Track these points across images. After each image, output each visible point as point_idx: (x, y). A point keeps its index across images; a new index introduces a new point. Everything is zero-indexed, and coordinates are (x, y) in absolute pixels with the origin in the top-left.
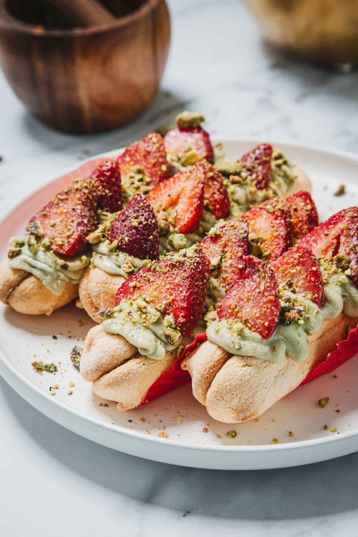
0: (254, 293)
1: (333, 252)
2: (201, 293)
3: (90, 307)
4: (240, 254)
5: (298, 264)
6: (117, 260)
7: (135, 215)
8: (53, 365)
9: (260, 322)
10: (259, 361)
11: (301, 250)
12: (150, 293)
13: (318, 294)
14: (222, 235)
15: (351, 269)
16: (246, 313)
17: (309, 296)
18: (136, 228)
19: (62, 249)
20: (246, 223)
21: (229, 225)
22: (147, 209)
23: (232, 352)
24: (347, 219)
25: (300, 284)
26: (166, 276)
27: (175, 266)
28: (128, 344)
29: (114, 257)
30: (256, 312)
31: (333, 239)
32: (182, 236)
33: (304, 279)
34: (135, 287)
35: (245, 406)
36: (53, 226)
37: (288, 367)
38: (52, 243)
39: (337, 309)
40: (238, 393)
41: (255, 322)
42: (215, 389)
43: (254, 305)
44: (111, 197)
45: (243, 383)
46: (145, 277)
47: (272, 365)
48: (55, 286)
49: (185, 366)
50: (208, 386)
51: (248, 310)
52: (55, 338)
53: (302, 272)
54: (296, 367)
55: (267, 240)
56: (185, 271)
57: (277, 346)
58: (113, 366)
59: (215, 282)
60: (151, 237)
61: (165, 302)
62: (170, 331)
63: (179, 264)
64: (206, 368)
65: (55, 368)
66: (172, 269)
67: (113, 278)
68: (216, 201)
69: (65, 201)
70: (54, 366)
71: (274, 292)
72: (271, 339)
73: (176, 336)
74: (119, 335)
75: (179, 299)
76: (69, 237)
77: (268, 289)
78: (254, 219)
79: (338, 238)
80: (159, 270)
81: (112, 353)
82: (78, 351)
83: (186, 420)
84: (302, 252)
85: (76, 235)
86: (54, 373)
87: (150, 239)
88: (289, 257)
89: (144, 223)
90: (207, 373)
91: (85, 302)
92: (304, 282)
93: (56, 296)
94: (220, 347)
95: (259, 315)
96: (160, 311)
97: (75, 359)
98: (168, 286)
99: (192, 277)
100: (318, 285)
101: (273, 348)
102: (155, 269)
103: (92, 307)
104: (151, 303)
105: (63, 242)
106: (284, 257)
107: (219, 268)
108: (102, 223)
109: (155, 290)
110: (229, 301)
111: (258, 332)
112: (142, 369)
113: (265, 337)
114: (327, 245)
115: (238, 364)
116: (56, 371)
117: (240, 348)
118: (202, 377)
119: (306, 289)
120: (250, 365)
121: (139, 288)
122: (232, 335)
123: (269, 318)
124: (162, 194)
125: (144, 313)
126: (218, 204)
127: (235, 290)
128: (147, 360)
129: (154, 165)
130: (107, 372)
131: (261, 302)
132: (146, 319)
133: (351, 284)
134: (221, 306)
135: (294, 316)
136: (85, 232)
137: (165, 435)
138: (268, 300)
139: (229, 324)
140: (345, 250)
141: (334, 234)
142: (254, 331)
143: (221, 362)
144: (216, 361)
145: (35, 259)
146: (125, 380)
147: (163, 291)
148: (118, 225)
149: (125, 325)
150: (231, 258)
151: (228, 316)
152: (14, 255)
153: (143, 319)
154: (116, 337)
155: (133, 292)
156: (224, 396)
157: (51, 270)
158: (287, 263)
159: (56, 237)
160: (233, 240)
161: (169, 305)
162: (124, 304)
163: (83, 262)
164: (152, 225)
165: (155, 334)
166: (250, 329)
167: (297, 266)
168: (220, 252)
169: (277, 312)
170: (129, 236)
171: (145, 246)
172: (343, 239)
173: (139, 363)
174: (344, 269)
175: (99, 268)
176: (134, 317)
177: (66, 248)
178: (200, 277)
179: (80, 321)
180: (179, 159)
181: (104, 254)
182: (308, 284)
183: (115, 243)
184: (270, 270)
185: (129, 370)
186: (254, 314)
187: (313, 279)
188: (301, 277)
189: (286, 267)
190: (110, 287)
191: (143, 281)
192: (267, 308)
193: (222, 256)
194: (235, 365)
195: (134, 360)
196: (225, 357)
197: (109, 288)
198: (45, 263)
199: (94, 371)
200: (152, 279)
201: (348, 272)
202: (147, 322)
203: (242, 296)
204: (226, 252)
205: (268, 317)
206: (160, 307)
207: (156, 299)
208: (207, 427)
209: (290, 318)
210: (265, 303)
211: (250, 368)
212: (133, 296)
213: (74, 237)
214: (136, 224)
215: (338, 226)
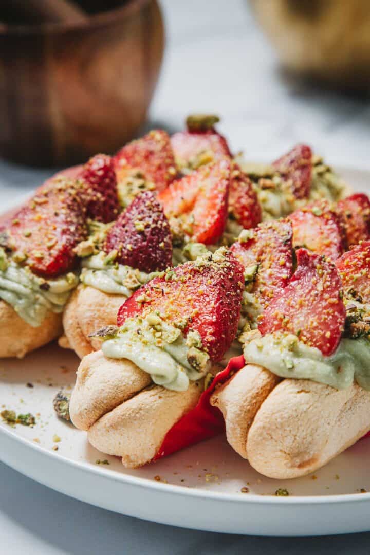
0: (308, 297)
2: (234, 306)
3: (80, 340)
4: (282, 261)
5: (363, 267)
6: (116, 275)
7: (140, 217)
8: (29, 415)
9: (319, 333)
10: (320, 386)
11: (367, 247)
12: (165, 307)
14: (256, 239)
16: (298, 323)
18: (141, 233)
19: (41, 263)
20: (289, 223)
21: (265, 227)
22: (155, 209)
23: (281, 375)
26: (186, 285)
27: (199, 272)
28: (137, 371)
29: (112, 270)
30: (313, 321)
32: (202, 247)
34: (143, 303)
35: (302, 447)
36: (29, 236)
37: (356, 399)
38: (27, 257)
40: (291, 429)
41: (311, 333)
42: (261, 424)
43: (309, 312)
44: (105, 203)
45: (299, 415)
46: (158, 288)
47: (336, 393)
48: (32, 313)
49: (216, 401)
50: (249, 423)
51: (302, 319)
52: (30, 386)
54: (366, 401)
56: (211, 277)
57: (343, 365)
58: (117, 402)
59: (249, 297)
60: (162, 244)
61: (186, 316)
62: (194, 352)
63: (203, 270)
64: (247, 397)
65: (33, 419)
66: (194, 276)
67: (111, 298)
68: (244, 207)
69: (44, 205)
70: (31, 417)
71: (336, 293)
72: (333, 357)
73: (204, 358)
74: (125, 360)
75: (206, 312)
76: (50, 248)
77: (329, 289)
80: (176, 278)
81: (116, 383)
82: (64, 396)
83: (217, 478)
84: (369, 250)
85: (60, 245)
86: (31, 425)
87: (161, 247)
88: (351, 258)
89: (153, 226)
90: (247, 404)
91: (72, 335)
93: (32, 328)
94: (264, 369)
95: (317, 325)
96: (180, 327)
97: (61, 407)
98: (189, 297)
99: (222, 284)
101: (338, 368)
102: (170, 278)
103: (82, 340)
104: (167, 320)
105: (42, 254)
106: (343, 260)
107: (254, 280)
108: (93, 235)
109: (172, 303)
110: (274, 311)
111: (316, 346)
112: (157, 404)
113: (327, 352)
115: (291, 390)
116: (34, 423)
117: (293, 367)
118: (241, 411)
120: (307, 390)
121: (149, 303)
122: (281, 351)
123: (332, 327)
124: (172, 198)
125: (158, 331)
126: (247, 210)
127: (281, 298)
128: (164, 391)
129: (159, 168)
130: (109, 409)
131: (319, 307)
132: (162, 339)
134: (264, 318)
135: (364, 326)
136: (72, 242)
138: (330, 303)
139: (276, 337)
142: (311, 346)
143: (266, 389)
144: (260, 388)
145: (4, 277)
146: (135, 419)
147: (183, 303)
148: (116, 232)
149: (133, 345)
150: (270, 267)
151: (273, 329)
153: (158, 338)
154: (121, 363)
155: (141, 309)
156: (273, 433)
157: (27, 291)
158: (348, 266)
159: (33, 249)
160: (273, 245)
161: (192, 320)
162: (131, 323)
163: (70, 281)
164: (163, 229)
165: (174, 358)
166: (305, 343)
167: (362, 269)
168: (256, 261)
169: (341, 319)
170: (132, 244)
171: (154, 255)
173: (154, 395)
175: (91, 286)
176: (145, 336)
177: (46, 263)
178: (231, 286)
179: (63, 368)
180: (190, 165)
181: (99, 269)
183: (113, 253)
184: (330, 265)
185: (141, 405)
186: (310, 323)
189: (347, 271)
190: (108, 311)
191: (154, 294)
192: (328, 314)
193: (258, 265)
194: (287, 391)
195: (146, 392)
196: (272, 384)
197: (106, 311)
198: (19, 282)
199: (91, 410)
200: (166, 290)
202: (163, 341)
203: (293, 302)
204: (263, 260)
205: (330, 325)
206: (181, 322)
207: (174, 315)
208: (247, 487)
209: (358, 329)
210: (325, 308)
211: (308, 394)
212: (141, 313)
213: (57, 247)
214: (141, 227)
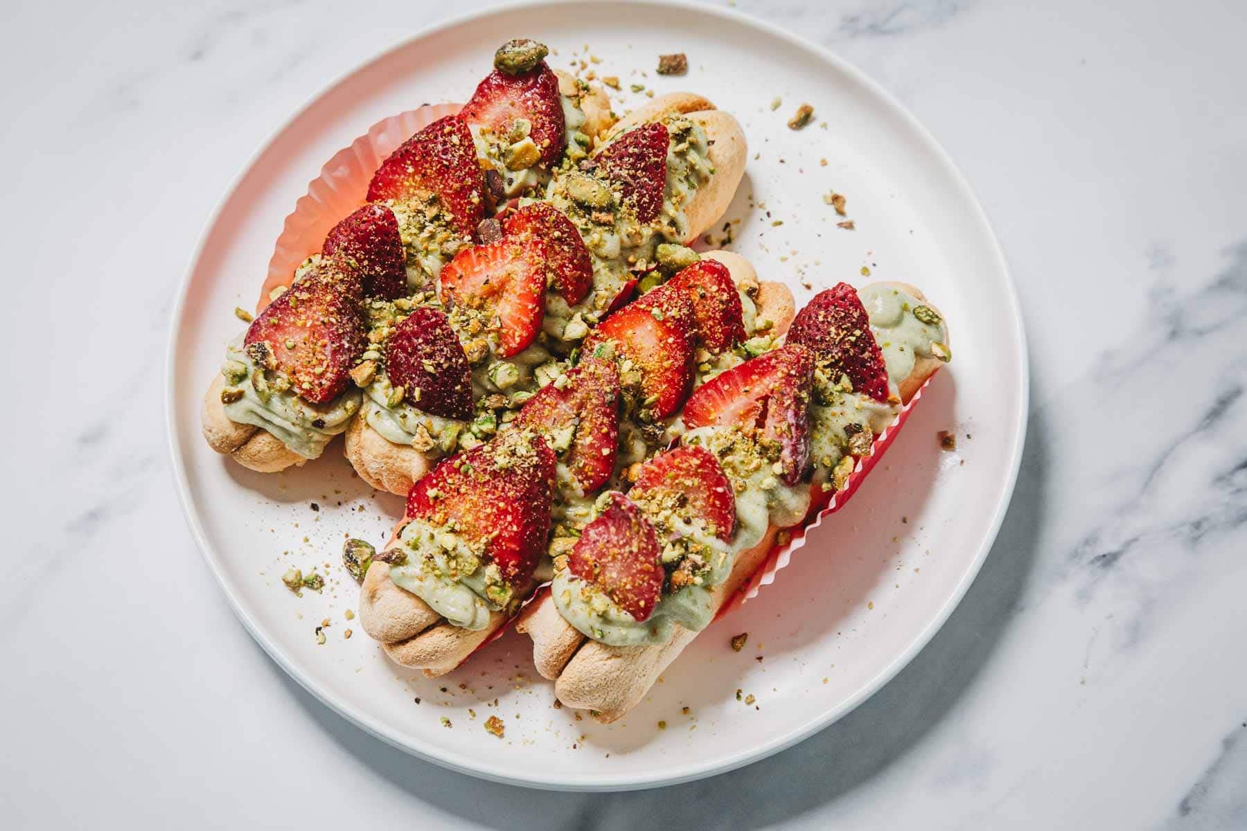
1: (756, 420)
4: (605, 430)
5: (696, 475)
6: (404, 423)
7: (428, 349)
8: (317, 576)
9: (632, 598)
10: (633, 647)
12: (460, 514)
13: (726, 527)
14: (575, 388)
15: (783, 462)
16: (611, 579)
17: (712, 528)
18: (430, 374)
19: (312, 396)
21: (586, 369)
22: (448, 341)
23: (589, 637)
24: (780, 374)
25: (699, 504)
26: (485, 490)
27: (499, 474)
29: (398, 416)
30: (626, 582)
31: (757, 400)
32: (510, 367)
33: (704, 499)
34: (436, 498)
36: (292, 349)
38: (292, 384)
39: (757, 537)
41: (624, 595)
43: (622, 569)
44: (386, 277)
46: (452, 484)
47: (653, 646)
49: (524, 628)
51: (614, 575)
52: (315, 507)
53: (702, 489)
55: (653, 372)
56: (514, 485)
57: (659, 625)
58: (411, 635)
59: (565, 473)
60: (458, 388)
61: (484, 540)
63: (505, 473)
65: (321, 581)
66: (494, 479)
68: (567, 278)
69: (308, 304)
70: (319, 579)
71: (652, 559)
72: (649, 618)
73: (505, 596)
74: (415, 595)
75: (507, 536)
76: (320, 376)
77: (644, 552)
78: (631, 327)
79: (765, 399)
80: (473, 476)
85: (332, 373)
86: (319, 590)
87: (457, 392)
89: (445, 366)
92: (704, 504)
94: (571, 627)
95: (631, 588)
96: (477, 556)
98: (489, 510)
99: (526, 497)
100: (726, 514)
101: (654, 631)
102: (466, 472)
104: (464, 535)
105: (310, 383)
107: (571, 449)
108: (375, 329)
109: (469, 510)
111: (628, 611)
112: (455, 645)
113: (640, 619)
114: (747, 408)
115: (601, 656)
116: (322, 585)
117: (602, 637)
119: (707, 515)
120: (618, 655)
121: (442, 502)
122: (590, 614)
123: (646, 595)
124: (473, 274)
125: (455, 558)
129: (458, 193)
131: (634, 569)
132: (457, 569)
133: (782, 485)
134: (574, 555)
135: (686, 580)
136: (347, 363)
137: (497, 725)
138: (645, 568)
139: (585, 594)
140: (775, 428)
141: (758, 393)
142: (624, 609)
144: (567, 646)
145: (269, 410)
147: (482, 516)
149: (424, 580)
150: (590, 433)
151: (584, 575)
152: (231, 399)
153: (453, 569)
154: (411, 597)
155: (434, 508)
157: (297, 429)
158: (680, 469)
159: (299, 372)
160: (594, 400)
161: (492, 544)
162: (421, 529)
163: (350, 409)
164: (459, 368)
165: (473, 590)
166: (617, 606)
167: (694, 477)
168: (574, 416)
169: (657, 587)
170: (422, 387)
171: (449, 401)
172: (772, 407)
173: (445, 633)
174: (772, 461)
175: (375, 431)
176: (438, 566)
177: (317, 396)
178: (539, 491)
180: (503, 155)
181: (383, 408)
182: (710, 509)
183: (400, 391)
186: (622, 584)
187: (717, 503)
188: (701, 495)
189: (678, 473)
191: (448, 488)
192: (644, 581)
193: (576, 426)
194: (596, 658)
195: (440, 629)
196: (579, 643)
198: (286, 419)
200: (462, 489)
201: (778, 468)
202: (459, 573)
203: (605, 550)
204: (583, 419)
205: (644, 593)
206: (478, 549)
207: (471, 528)
210: (641, 571)
211: (619, 660)
212: (434, 512)
213: (329, 375)
214: (431, 369)
215: (766, 380)
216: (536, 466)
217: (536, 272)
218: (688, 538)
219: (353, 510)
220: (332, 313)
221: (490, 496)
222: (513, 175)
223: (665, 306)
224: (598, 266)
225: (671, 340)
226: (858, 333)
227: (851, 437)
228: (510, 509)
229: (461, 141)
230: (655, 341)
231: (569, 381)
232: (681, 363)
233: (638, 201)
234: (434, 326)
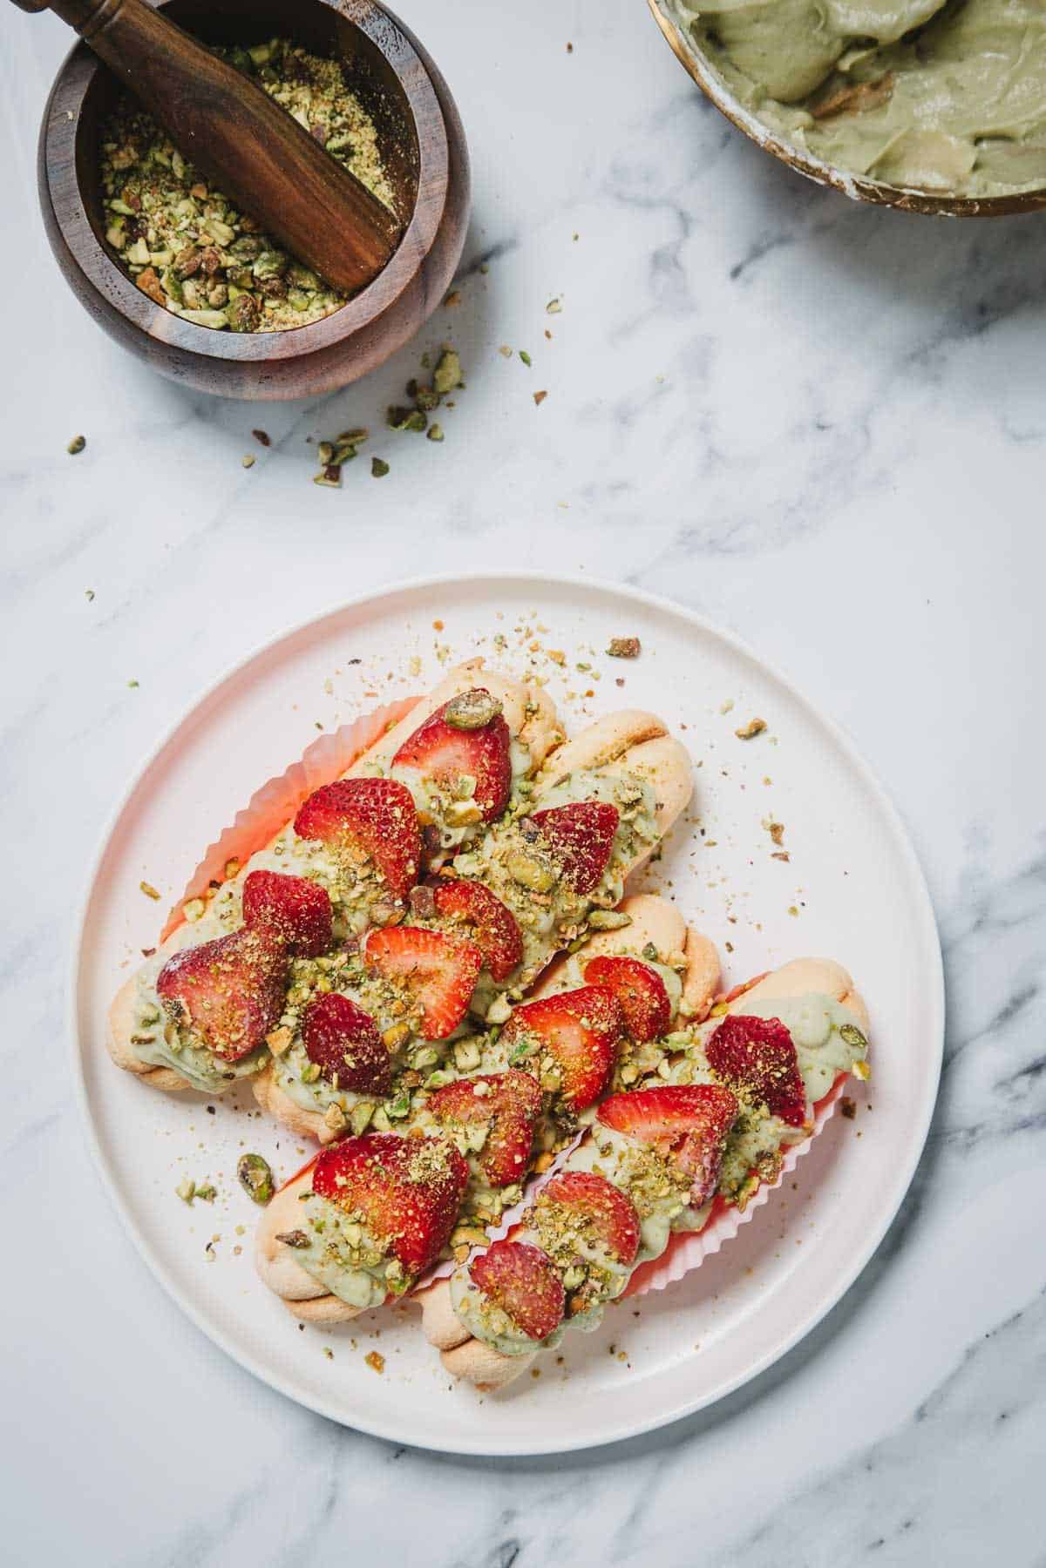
1: (672, 1147)
6: (317, 1098)
7: (351, 1045)
8: (210, 1186)
9: (530, 1323)
12: (367, 1207)
15: (693, 1192)
16: (511, 1301)
17: (615, 1256)
19: (225, 1057)
24: (702, 1124)
25: (604, 1232)
26: (395, 1194)
30: (526, 1311)
31: (675, 1133)
33: (611, 1231)
34: (345, 1186)
36: (209, 1010)
38: (206, 1042)
39: (656, 1254)
41: (522, 1319)
51: (515, 1301)
52: (211, 1110)
53: (610, 1223)
55: (573, 1071)
60: (376, 1078)
65: (215, 1191)
66: (405, 1188)
69: (230, 976)
70: (213, 1188)
75: (412, 1239)
76: (236, 1042)
78: (557, 1026)
79: (683, 1135)
85: (248, 1039)
87: (375, 1080)
89: (367, 1062)
92: (610, 1235)
98: (397, 1213)
99: (436, 1209)
105: (225, 1045)
108: (295, 991)
109: (377, 1206)
111: (525, 1331)
114: (664, 1135)
116: (215, 1194)
119: (612, 1244)
121: (350, 1191)
122: (486, 1328)
123: (544, 1327)
125: (355, 1250)
131: (536, 1303)
132: (359, 1261)
133: (689, 1212)
136: (264, 1031)
137: (378, 1361)
140: (690, 1162)
141: (678, 1128)
142: (521, 1327)
145: (179, 1060)
147: (389, 1215)
150: (505, 1138)
152: (141, 1041)
153: (356, 1259)
155: (341, 1191)
157: (205, 1079)
159: (214, 1032)
164: (380, 1063)
165: (373, 1277)
168: (490, 1118)
172: (690, 1145)
174: (682, 1192)
175: (286, 1093)
176: (340, 1256)
177: (231, 1058)
180: (444, 811)
183: (316, 1067)
186: (522, 1310)
188: (609, 1227)
191: (358, 1180)
193: (491, 1128)
201: (686, 1197)
202: (360, 1264)
203: (508, 1277)
212: (340, 1197)
213: (245, 1042)
214: (352, 1065)
215: (688, 1122)
216: (450, 1181)
217: (468, 980)
218: (591, 1263)
219: (250, 1115)
220: (254, 989)
221: (399, 1200)
222: (451, 832)
223: (595, 1020)
224: (530, 940)
225: (595, 1048)
226: (784, 1070)
227: (761, 1161)
228: (418, 1217)
229: (403, 813)
230: (579, 1044)
231: (490, 1090)
232: (603, 1071)
233: (578, 877)
234: (361, 1026)
